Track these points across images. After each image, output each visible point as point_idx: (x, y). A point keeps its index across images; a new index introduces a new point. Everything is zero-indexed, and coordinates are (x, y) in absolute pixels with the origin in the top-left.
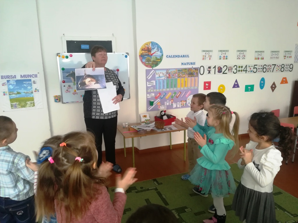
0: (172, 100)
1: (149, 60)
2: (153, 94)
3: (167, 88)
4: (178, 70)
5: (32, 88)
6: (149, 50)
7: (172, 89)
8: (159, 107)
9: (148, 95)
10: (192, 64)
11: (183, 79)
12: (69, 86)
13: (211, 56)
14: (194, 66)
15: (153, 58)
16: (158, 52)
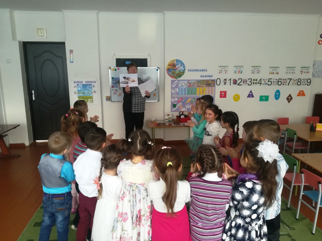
1: (174, 73)
2: (176, 99)
3: (188, 94)
4: (198, 81)
5: (92, 90)
6: (174, 65)
7: (192, 96)
8: (181, 109)
9: (172, 99)
10: (209, 76)
11: (201, 88)
12: (116, 90)
13: (227, 71)
14: (211, 78)
15: (177, 72)
16: (181, 67)
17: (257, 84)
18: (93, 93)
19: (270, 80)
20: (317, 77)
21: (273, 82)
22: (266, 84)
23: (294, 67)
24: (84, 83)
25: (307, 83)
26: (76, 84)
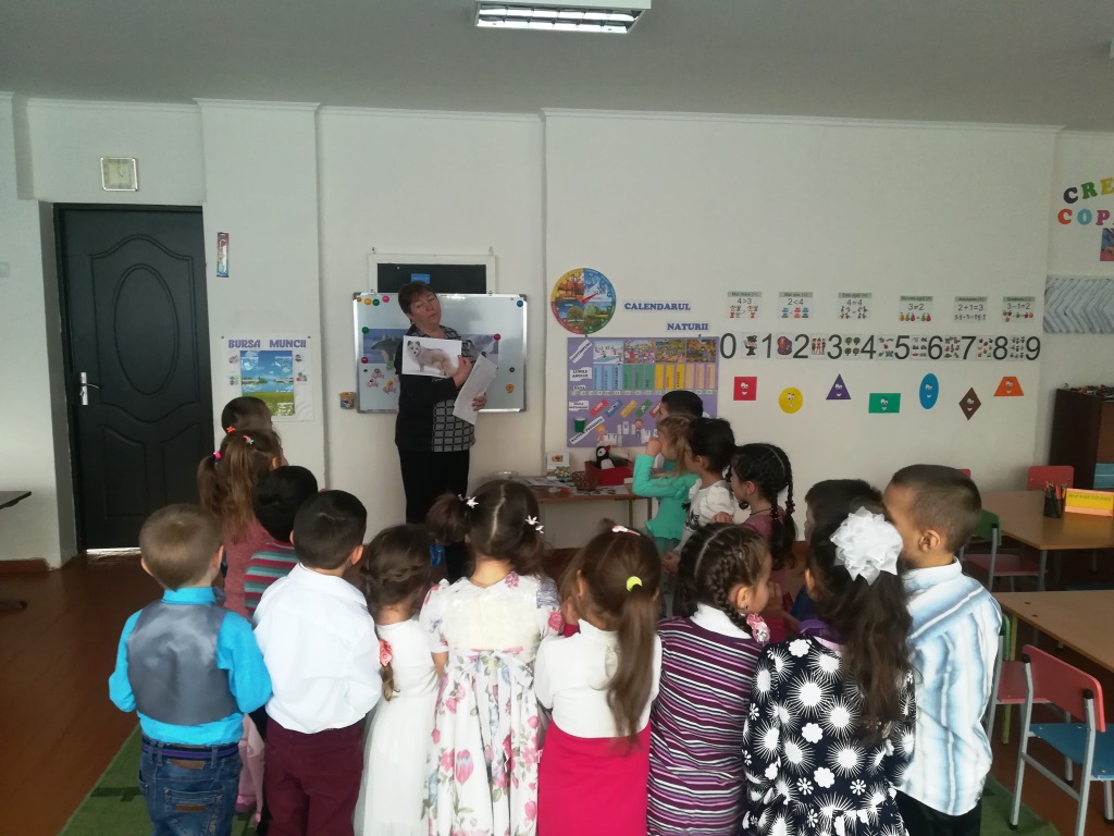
0: (639, 423)
1: (576, 315)
2: (586, 403)
3: (625, 387)
4: (657, 343)
5: (291, 371)
6: (577, 289)
7: (638, 392)
8: (602, 439)
9: (571, 404)
10: (697, 327)
11: (670, 367)
12: (377, 371)
13: (756, 309)
14: (705, 334)
15: (588, 310)
16: (600, 296)
17: (860, 354)
18: (296, 382)
19: (902, 341)
20: (1061, 331)
21: (915, 348)
22: (889, 354)
23: (982, 299)
24: (265, 347)
25: (1026, 352)
26: (236, 351)
